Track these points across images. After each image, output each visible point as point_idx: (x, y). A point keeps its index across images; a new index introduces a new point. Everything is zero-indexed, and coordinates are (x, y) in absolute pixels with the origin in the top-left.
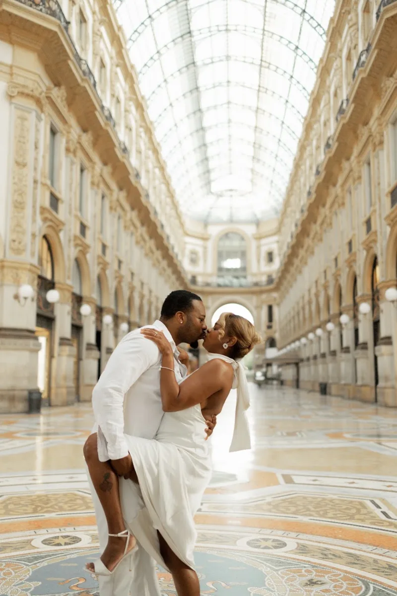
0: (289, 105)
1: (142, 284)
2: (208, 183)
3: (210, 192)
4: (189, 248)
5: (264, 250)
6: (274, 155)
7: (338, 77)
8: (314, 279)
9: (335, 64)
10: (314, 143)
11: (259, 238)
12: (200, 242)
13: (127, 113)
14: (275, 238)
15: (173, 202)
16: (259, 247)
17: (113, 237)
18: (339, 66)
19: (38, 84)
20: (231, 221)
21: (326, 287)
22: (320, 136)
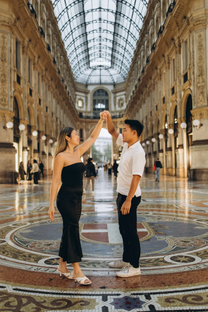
0: (132, 22)
1: (57, 118)
2: (88, 63)
3: (89, 67)
4: (78, 97)
7: (159, 12)
8: (145, 116)
9: (157, 5)
10: (146, 44)
11: (115, 92)
12: (84, 95)
13: (48, 28)
14: (124, 93)
16: (115, 98)
17: (43, 95)
18: (159, 6)
19: (11, 19)
20: (101, 83)
21: (151, 120)
22: (149, 41)
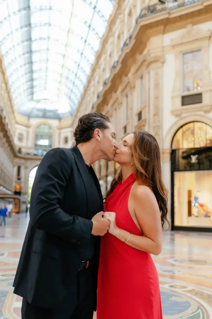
0: (87, 43)
2: (32, 94)
3: (32, 99)
4: (18, 131)
5: (63, 136)
6: (74, 74)
7: (112, 47)
10: (97, 79)
11: (60, 129)
12: (25, 128)
14: (69, 130)
15: (9, 96)
16: (60, 134)
18: (113, 41)
20: (44, 117)
22: (100, 76)
